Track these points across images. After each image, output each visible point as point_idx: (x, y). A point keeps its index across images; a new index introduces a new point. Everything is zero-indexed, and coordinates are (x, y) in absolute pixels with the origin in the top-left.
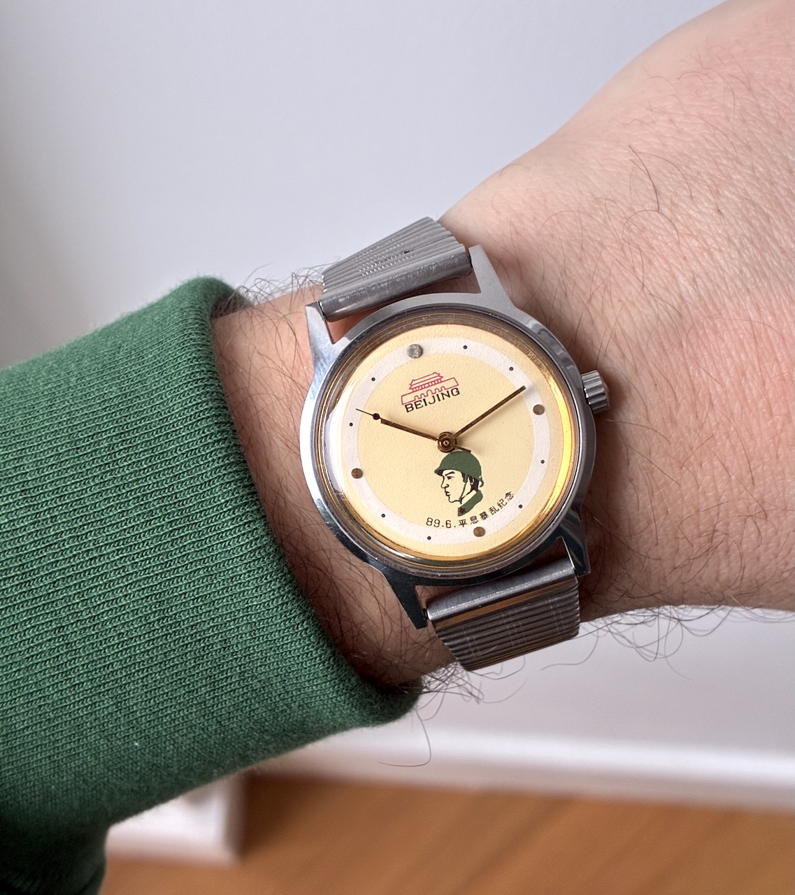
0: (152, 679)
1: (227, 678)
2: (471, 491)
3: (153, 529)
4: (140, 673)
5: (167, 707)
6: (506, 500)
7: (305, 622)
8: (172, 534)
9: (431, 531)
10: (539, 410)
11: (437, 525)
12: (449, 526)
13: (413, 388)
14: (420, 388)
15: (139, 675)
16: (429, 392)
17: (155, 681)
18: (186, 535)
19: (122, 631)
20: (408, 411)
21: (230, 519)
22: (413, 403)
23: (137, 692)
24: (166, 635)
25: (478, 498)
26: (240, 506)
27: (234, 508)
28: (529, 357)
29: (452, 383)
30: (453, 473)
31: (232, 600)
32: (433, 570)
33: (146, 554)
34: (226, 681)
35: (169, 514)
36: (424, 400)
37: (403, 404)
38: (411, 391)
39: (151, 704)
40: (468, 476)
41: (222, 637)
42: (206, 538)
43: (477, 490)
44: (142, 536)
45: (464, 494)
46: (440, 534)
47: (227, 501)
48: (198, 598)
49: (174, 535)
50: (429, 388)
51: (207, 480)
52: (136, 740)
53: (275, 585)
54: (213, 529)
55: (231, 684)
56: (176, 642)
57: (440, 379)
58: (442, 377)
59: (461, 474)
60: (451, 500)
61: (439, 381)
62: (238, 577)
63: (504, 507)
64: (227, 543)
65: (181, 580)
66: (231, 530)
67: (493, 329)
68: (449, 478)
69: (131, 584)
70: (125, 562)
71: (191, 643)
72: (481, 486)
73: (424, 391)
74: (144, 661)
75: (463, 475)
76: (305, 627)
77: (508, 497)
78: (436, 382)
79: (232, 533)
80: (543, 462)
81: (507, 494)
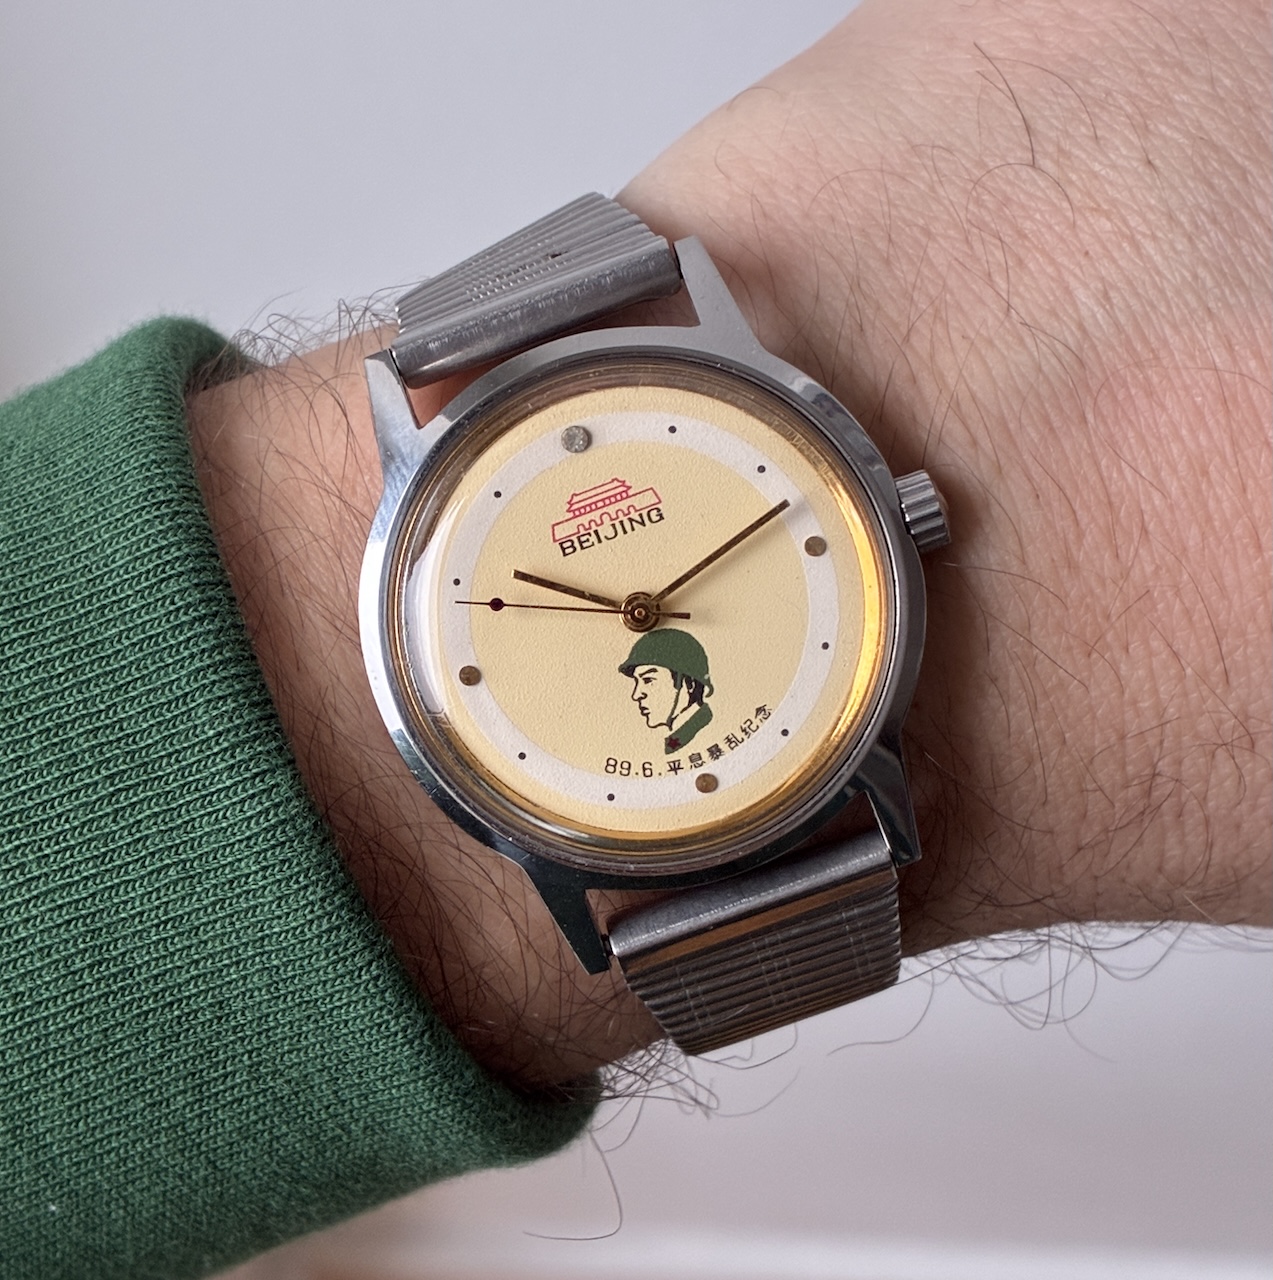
0: (81, 1080)
1: (226, 1076)
2: (690, 705)
3: (78, 790)
4: (57, 1070)
5: (111, 1135)
6: (756, 722)
7: (374, 964)
8: (114, 799)
9: (614, 784)
10: (816, 547)
11: (626, 772)
12: (648, 772)
13: (575, 511)
14: (588, 509)
15: (54, 1074)
16: (605, 517)
17: (87, 1086)
18: (141, 801)
19: (21, 989)
20: (565, 555)
21: (226, 769)
22: (574, 538)
23: (52, 1106)
24: (106, 995)
25: (703, 718)
26: (244, 742)
27: (233, 747)
28: (795, 446)
29: (648, 499)
30: (655, 670)
31: (232, 924)
32: (620, 859)
33: (65, 840)
34: (223, 1083)
35: (108, 760)
36: (596, 532)
37: (555, 541)
38: (571, 515)
39: (80, 1130)
40: (684, 675)
41: (213, 997)
42: (181, 806)
43: (701, 703)
44: (56, 804)
45: (676, 712)
46: (631, 789)
47: (220, 734)
48: (166, 923)
49: (117, 802)
50: (605, 510)
51: (179, 693)
52: (53, 1201)
53: (313, 893)
54: (193, 788)
55: (233, 1088)
56: (126, 1009)
57: (625, 491)
58: (629, 488)
59: (670, 674)
60: (651, 724)
61: (624, 495)
62: (244, 879)
63: (753, 735)
64: (221, 813)
65: (134, 889)
66: (229, 788)
67: (725, 394)
68: (647, 681)
69: (37, 897)
70: (24, 855)
71: (155, 1010)
72: (708, 696)
73: (595, 515)
74: (64, 1047)
75: (674, 675)
76: (374, 973)
77: (760, 717)
78: (619, 497)
79: (231, 794)
80: (826, 646)
81: (759, 710)
